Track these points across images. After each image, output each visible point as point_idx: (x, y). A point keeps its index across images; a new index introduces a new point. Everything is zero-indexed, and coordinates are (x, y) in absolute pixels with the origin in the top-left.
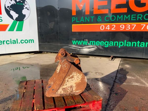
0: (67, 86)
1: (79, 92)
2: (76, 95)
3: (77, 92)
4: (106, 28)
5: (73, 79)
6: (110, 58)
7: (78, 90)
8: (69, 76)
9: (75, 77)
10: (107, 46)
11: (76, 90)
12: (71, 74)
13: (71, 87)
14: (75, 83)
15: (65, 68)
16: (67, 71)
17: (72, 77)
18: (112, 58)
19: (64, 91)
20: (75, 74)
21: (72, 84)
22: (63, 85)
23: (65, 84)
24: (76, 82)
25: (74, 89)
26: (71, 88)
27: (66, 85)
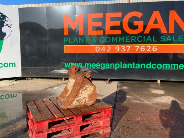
1: (91, 103)
2: (89, 105)
3: (90, 102)
4: (102, 50)
5: (86, 91)
6: (108, 81)
7: (90, 101)
8: (83, 88)
9: (88, 89)
10: (103, 68)
11: (89, 101)
12: (85, 87)
13: (85, 98)
14: (88, 95)
15: (79, 81)
16: (81, 84)
17: (86, 89)
18: (109, 82)
19: (78, 102)
20: (88, 86)
21: (85, 95)
22: (78, 97)
23: (79, 96)
24: (88, 94)
25: (87, 100)
27: (80, 96)
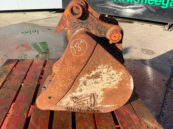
0: (83, 93)
1: (110, 108)
2: (103, 112)
3: (106, 106)
5: (99, 79)
6: (167, 27)
7: (107, 104)
8: (89, 72)
9: (105, 76)
11: (104, 102)
12: (95, 70)
13: (93, 96)
14: (104, 90)
15: (78, 53)
16: (83, 61)
17: (97, 76)
18: (170, 27)
19: (75, 102)
20: (105, 70)
21: (94, 89)
22: (74, 91)
23: (78, 89)
24: (105, 87)
25: (99, 101)
26: (92, 98)
27: (81, 90)
